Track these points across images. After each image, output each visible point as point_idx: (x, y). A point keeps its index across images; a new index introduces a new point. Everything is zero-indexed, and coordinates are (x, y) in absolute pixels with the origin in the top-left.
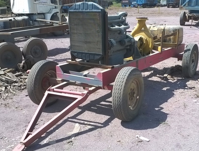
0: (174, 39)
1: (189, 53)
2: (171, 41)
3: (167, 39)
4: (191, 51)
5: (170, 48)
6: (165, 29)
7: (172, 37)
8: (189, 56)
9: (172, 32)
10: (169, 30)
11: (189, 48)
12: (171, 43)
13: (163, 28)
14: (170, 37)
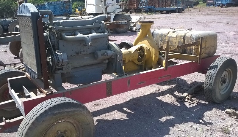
0: (196, 49)
1: (215, 71)
2: (192, 52)
3: (187, 49)
4: (218, 69)
5: (188, 62)
6: (186, 35)
7: (194, 47)
8: (215, 75)
9: (194, 41)
10: (191, 38)
11: (216, 64)
12: (192, 55)
13: (183, 35)
14: (192, 47)
